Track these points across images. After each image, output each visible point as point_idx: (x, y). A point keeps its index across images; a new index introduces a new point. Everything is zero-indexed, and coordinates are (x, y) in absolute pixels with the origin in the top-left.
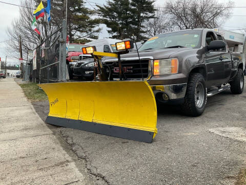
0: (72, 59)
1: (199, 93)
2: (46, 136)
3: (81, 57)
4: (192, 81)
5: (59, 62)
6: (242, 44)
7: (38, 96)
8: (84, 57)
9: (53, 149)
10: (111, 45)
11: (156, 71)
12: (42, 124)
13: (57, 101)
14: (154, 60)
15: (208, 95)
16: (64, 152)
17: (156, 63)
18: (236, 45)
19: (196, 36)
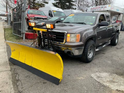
0: (31, 19)
1: (91, 50)
2: (6, 72)
3: (35, 17)
4: (87, 46)
6: (122, 14)
7: (11, 39)
8: (37, 17)
9: (7, 83)
10: (53, 11)
11: (68, 39)
12: (7, 62)
13: (14, 50)
15: (96, 50)
16: (12, 86)
17: (68, 35)
18: (119, 14)
19: (94, 17)
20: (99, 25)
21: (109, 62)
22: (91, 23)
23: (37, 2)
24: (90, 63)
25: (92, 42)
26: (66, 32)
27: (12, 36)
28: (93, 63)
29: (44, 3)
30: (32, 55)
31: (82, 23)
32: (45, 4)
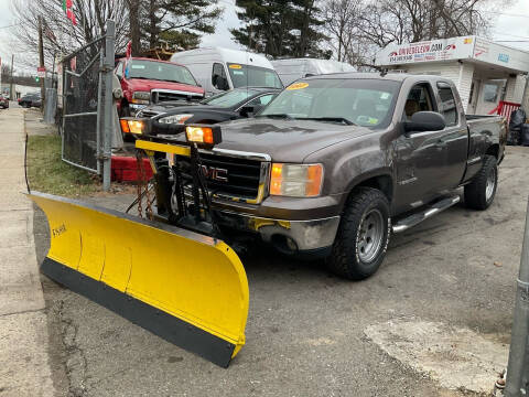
0: (136, 98)
1: (373, 229)
2: (26, 315)
3: (155, 93)
4: (354, 211)
5: (97, 113)
6: (525, 73)
8: (161, 93)
9: (28, 359)
10: (228, 64)
11: (276, 186)
12: (32, 276)
13: (63, 229)
14: (272, 162)
16: (47, 371)
17: (277, 169)
18: (513, 75)
19: (385, 96)
20: (405, 129)
21: (449, 278)
22: (374, 121)
23: (169, 26)
24: (369, 282)
25: (372, 197)
26: (268, 157)
27: (59, 171)
28: (381, 283)
29: (197, 28)
30: (130, 249)
31: (338, 120)
32: (202, 33)
